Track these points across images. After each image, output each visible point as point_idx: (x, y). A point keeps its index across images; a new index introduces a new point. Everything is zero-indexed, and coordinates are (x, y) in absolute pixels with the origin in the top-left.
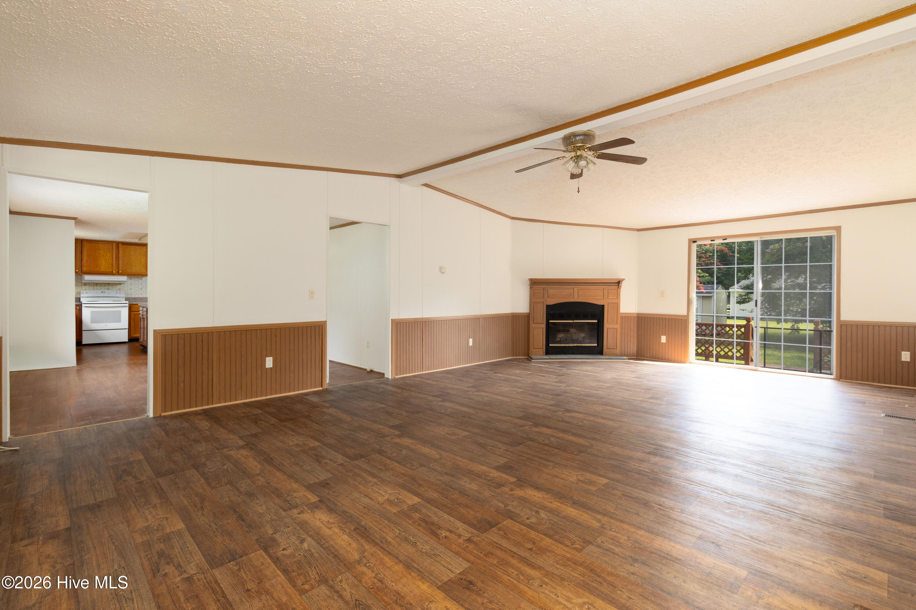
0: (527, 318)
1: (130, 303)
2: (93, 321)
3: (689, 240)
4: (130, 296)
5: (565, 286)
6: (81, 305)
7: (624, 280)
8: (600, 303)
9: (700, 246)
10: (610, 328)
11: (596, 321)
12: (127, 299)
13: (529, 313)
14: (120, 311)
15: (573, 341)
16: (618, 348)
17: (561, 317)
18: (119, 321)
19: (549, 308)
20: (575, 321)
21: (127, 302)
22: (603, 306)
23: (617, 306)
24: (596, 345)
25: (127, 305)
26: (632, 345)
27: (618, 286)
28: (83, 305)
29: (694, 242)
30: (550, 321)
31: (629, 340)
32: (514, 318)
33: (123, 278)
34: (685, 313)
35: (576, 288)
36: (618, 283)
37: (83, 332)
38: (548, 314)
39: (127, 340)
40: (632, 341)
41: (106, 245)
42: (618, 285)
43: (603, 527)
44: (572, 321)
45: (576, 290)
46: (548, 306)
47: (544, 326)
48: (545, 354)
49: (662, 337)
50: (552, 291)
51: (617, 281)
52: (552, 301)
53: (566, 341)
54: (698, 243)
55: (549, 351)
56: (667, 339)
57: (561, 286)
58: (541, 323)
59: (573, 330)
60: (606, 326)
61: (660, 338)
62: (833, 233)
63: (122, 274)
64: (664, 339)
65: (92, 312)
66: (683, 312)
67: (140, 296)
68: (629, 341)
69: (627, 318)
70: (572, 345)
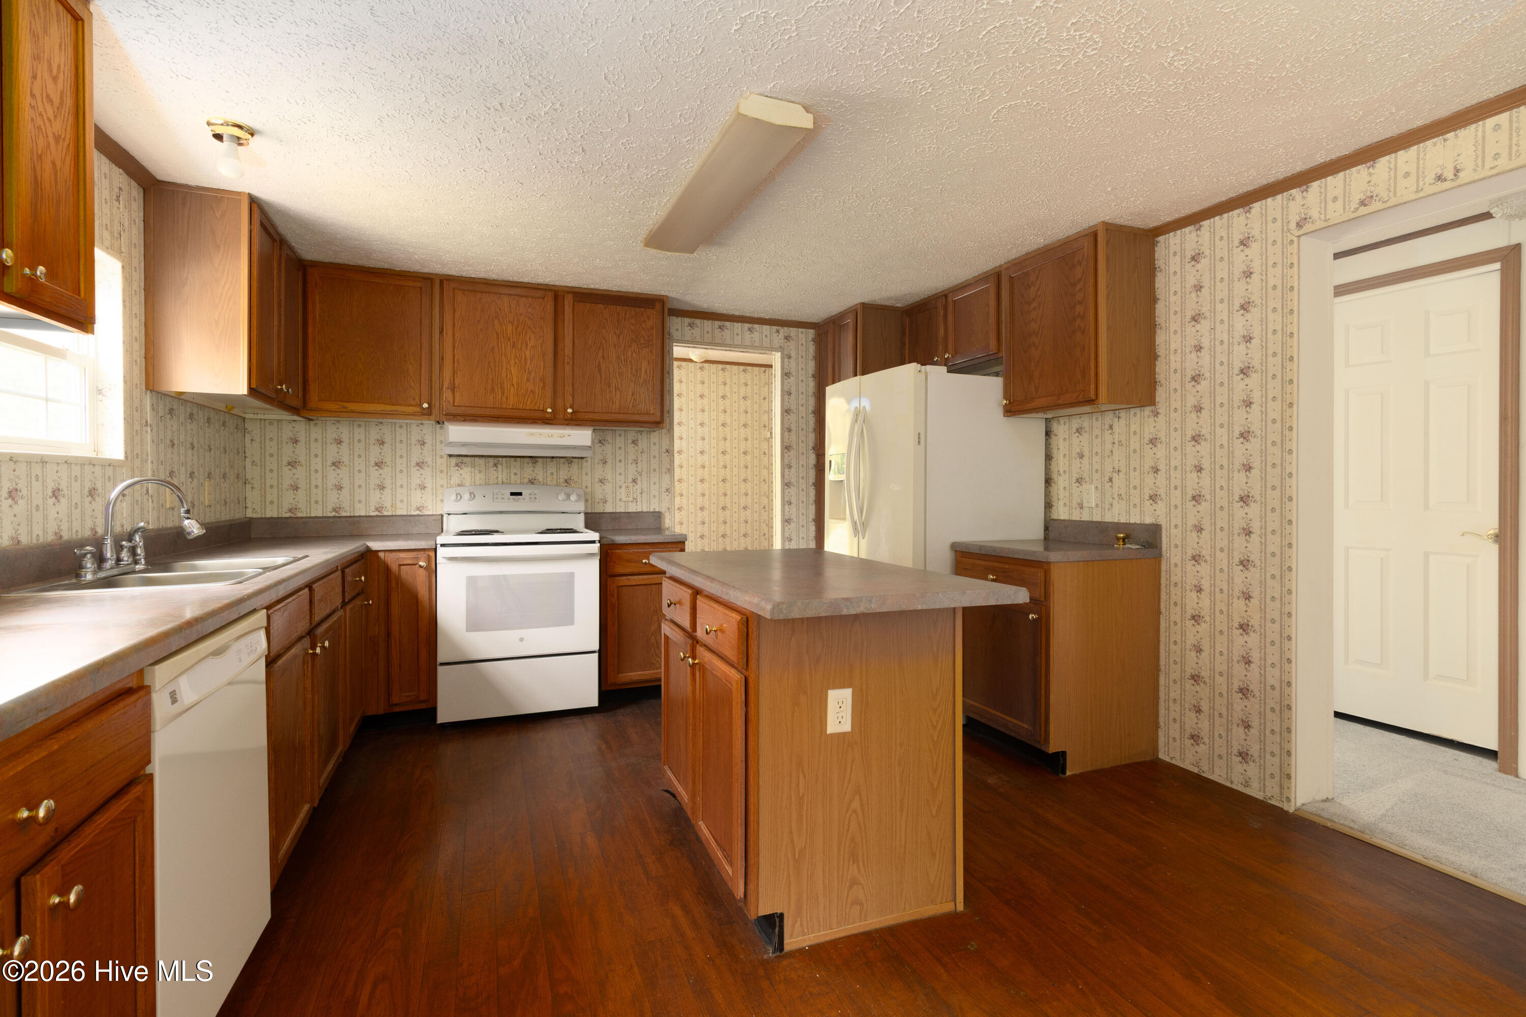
1: (605, 541)
2: (475, 624)
4: (599, 509)
6: (435, 550)
12: (592, 521)
14: (571, 576)
18: (567, 618)
21: (595, 536)
25: (595, 548)
28: (441, 552)
33: (581, 437)
37: (440, 669)
39: (594, 702)
41: (523, 301)
63: (575, 421)
65: (472, 582)
67: (632, 508)
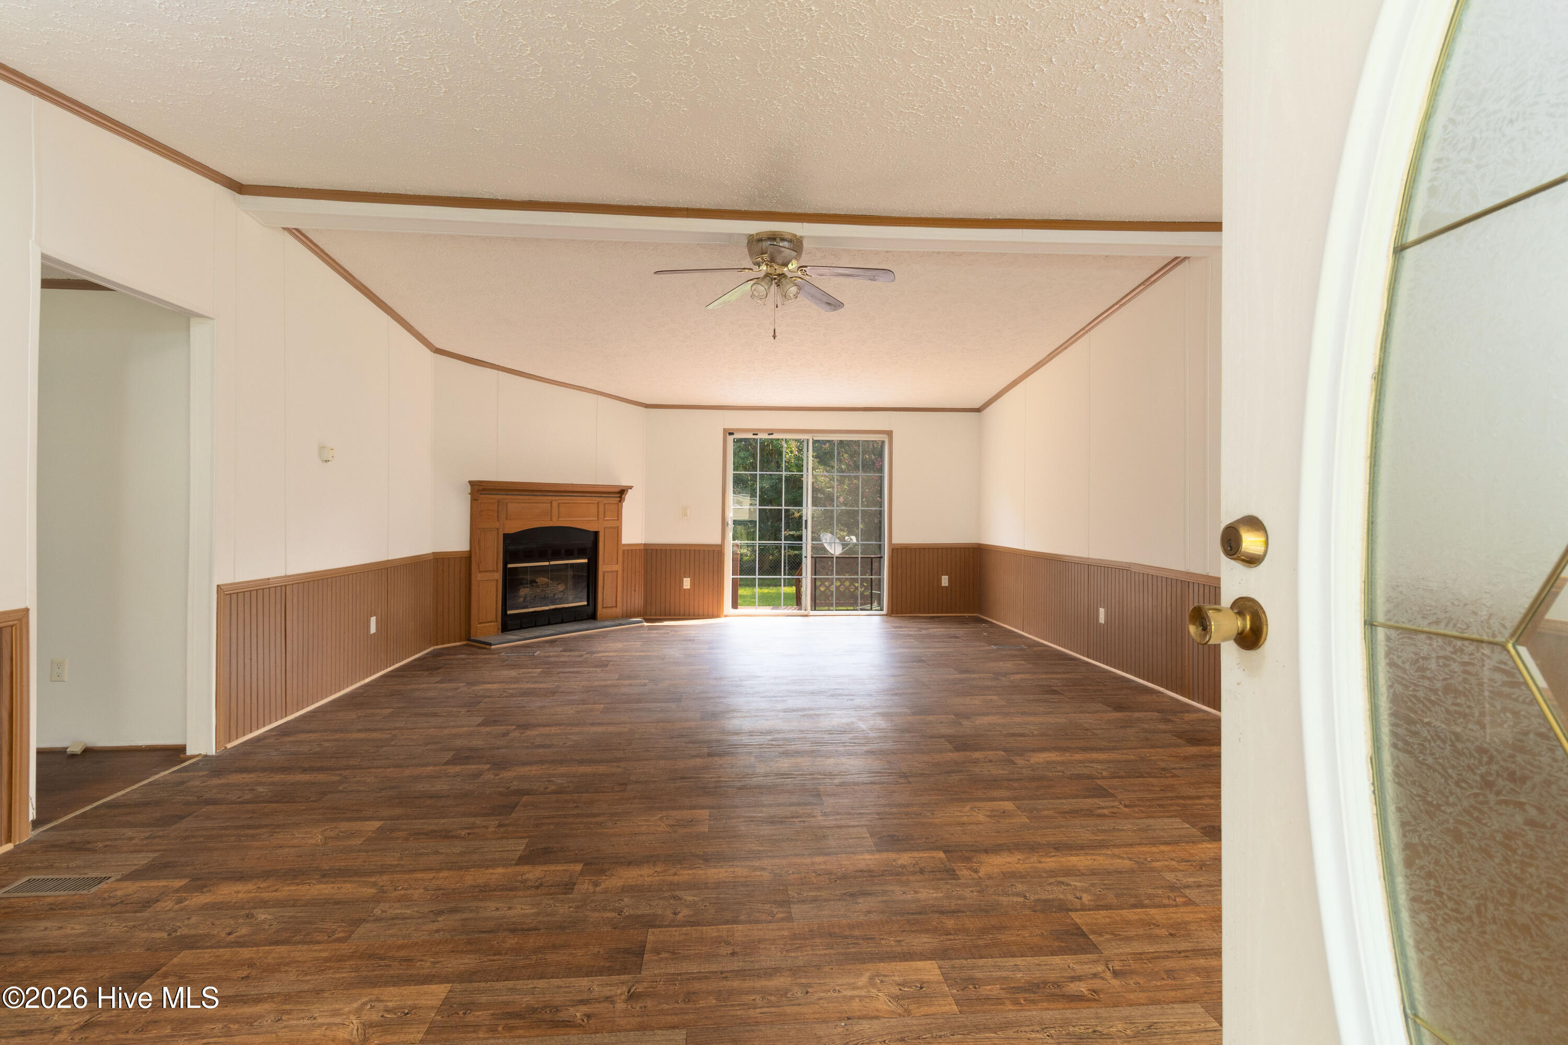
0: (466, 561)
3: (724, 430)
5: (538, 498)
7: (631, 487)
8: (592, 528)
9: (737, 441)
10: (607, 572)
11: (586, 561)
13: (470, 551)
15: (545, 599)
16: (619, 604)
17: (529, 557)
19: (509, 538)
20: (552, 563)
22: (596, 534)
23: (618, 531)
24: (585, 603)
26: (637, 597)
27: (619, 499)
29: (731, 434)
30: (510, 566)
31: (633, 589)
32: (439, 561)
34: (719, 542)
35: (556, 500)
36: (621, 493)
38: (506, 552)
40: (637, 589)
42: (621, 497)
43: (382, 890)
44: (547, 563)
45: (555, 504)
46: (507, 537)
47: (499, 576)
48: (500, 630)
49: (685, 579)
50: (515, 505)
51: (618, 490)
52: (514, 527)
53: (534, 601)
54: (738, 436)
55: (509, 624)
56: (692, 583)
57: (531, 497)
58: (494, 571)
59: (542, 580)
60: (603, 568)
61: (681, 583)
62: (885, 438)
64: (687, 583)
66: (717, 540)
68: (633, 592)
69: (633, 552)
70: (547, 608)
